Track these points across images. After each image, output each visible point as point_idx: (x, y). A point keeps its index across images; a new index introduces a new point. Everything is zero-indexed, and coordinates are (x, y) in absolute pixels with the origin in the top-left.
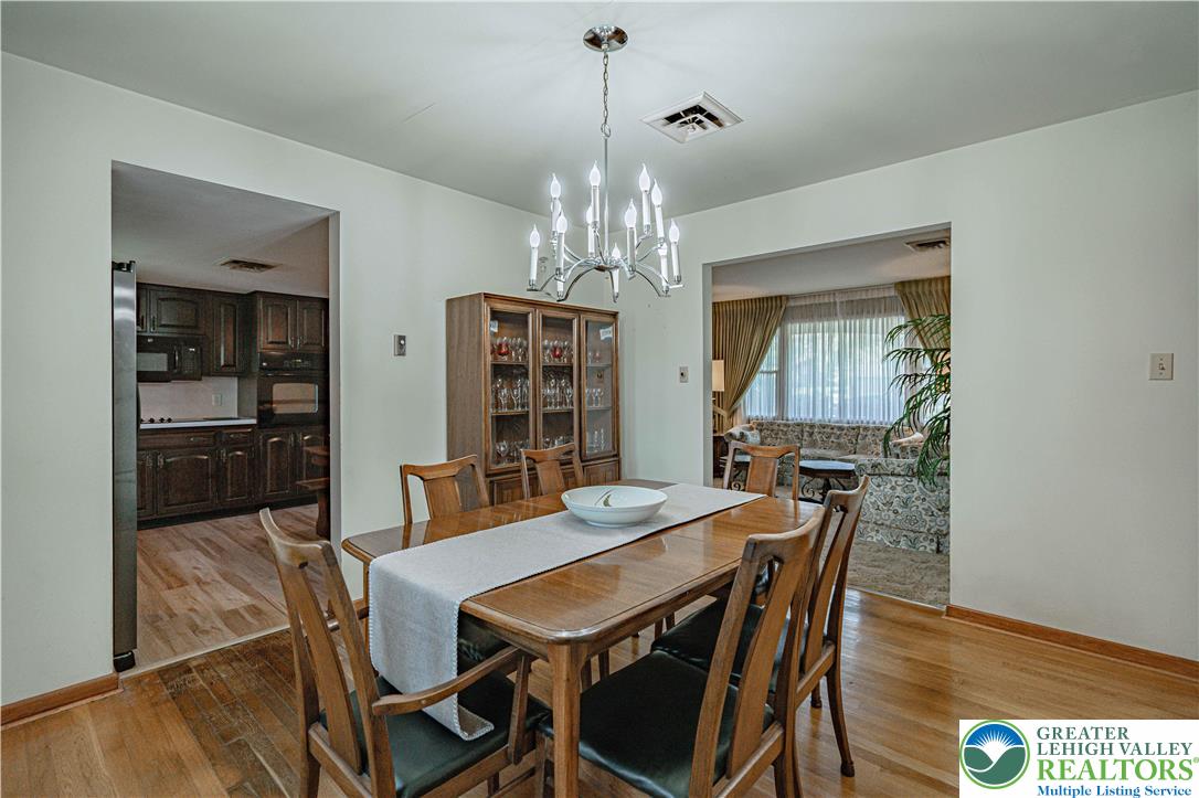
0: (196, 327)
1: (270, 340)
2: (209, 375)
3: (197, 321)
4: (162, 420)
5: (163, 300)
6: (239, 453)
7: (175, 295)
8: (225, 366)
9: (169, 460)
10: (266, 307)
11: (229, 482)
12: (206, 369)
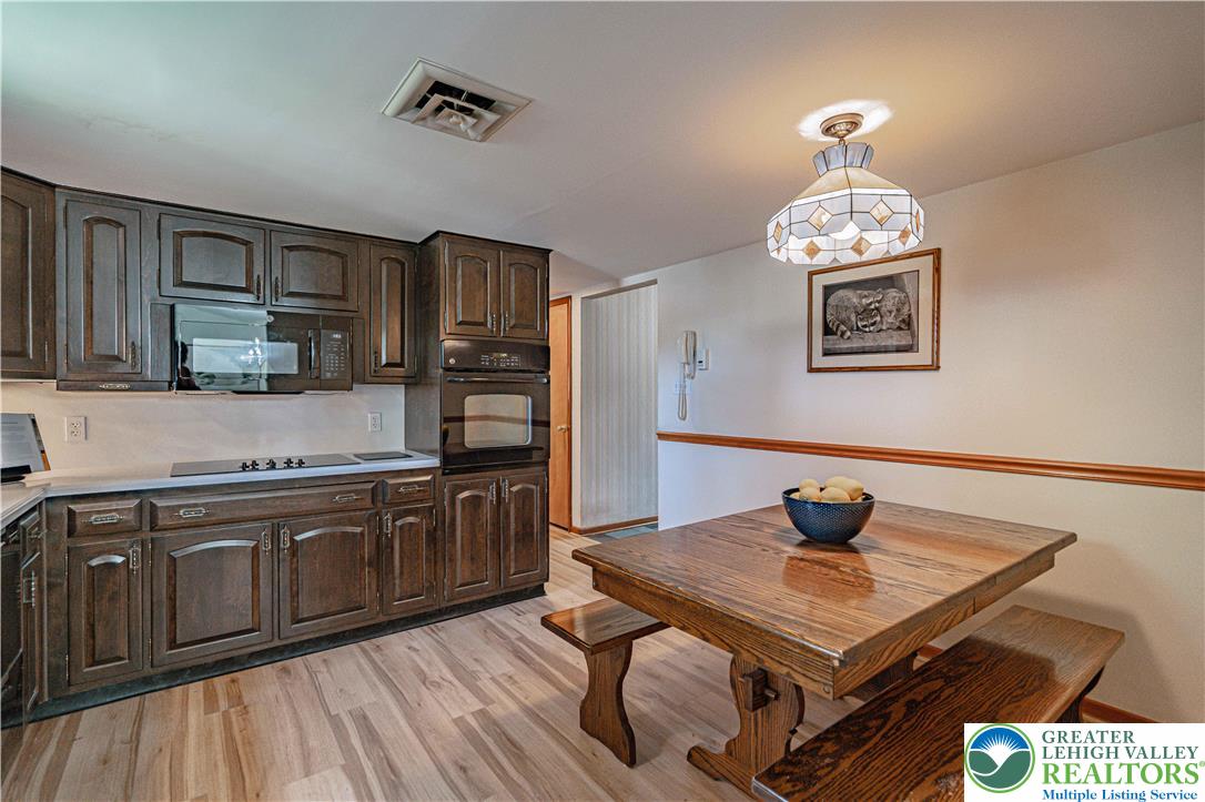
0: (343, 298)
1: (460, 319)
2: (364, 382)
3: (344, 287)
4: (289, 464)
5: (290, 248)
6: (411, 519)
7: (309, 242)
8: (388, 365)
9: (298, 538)
10: (454, 258)
11: (397, 571)
12: (358, 373)
